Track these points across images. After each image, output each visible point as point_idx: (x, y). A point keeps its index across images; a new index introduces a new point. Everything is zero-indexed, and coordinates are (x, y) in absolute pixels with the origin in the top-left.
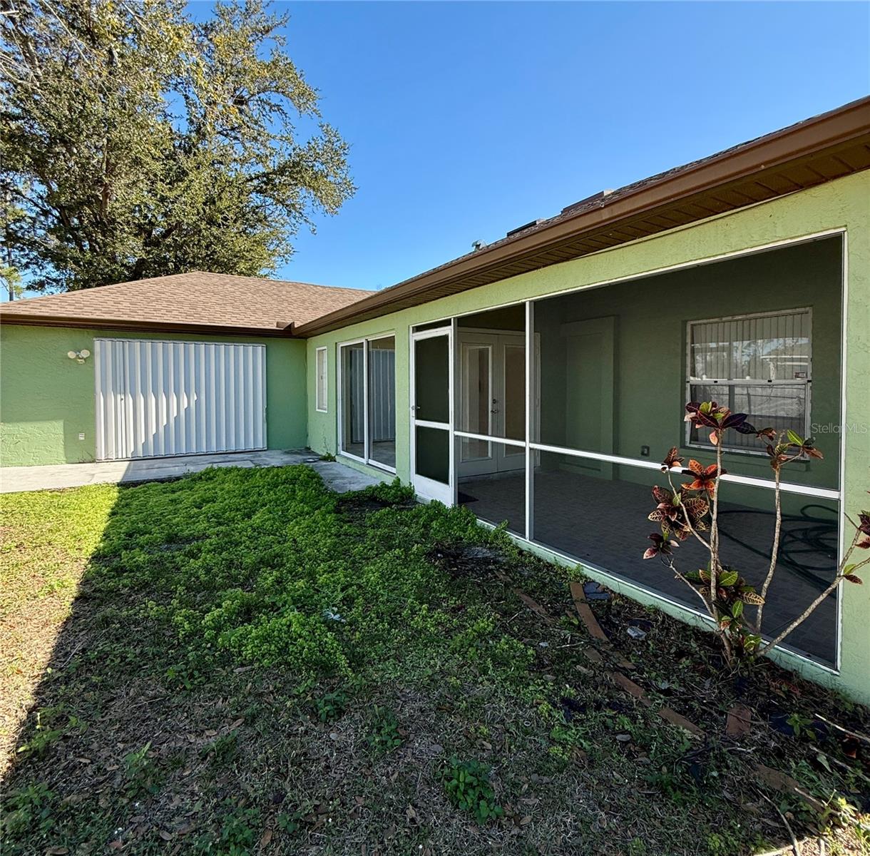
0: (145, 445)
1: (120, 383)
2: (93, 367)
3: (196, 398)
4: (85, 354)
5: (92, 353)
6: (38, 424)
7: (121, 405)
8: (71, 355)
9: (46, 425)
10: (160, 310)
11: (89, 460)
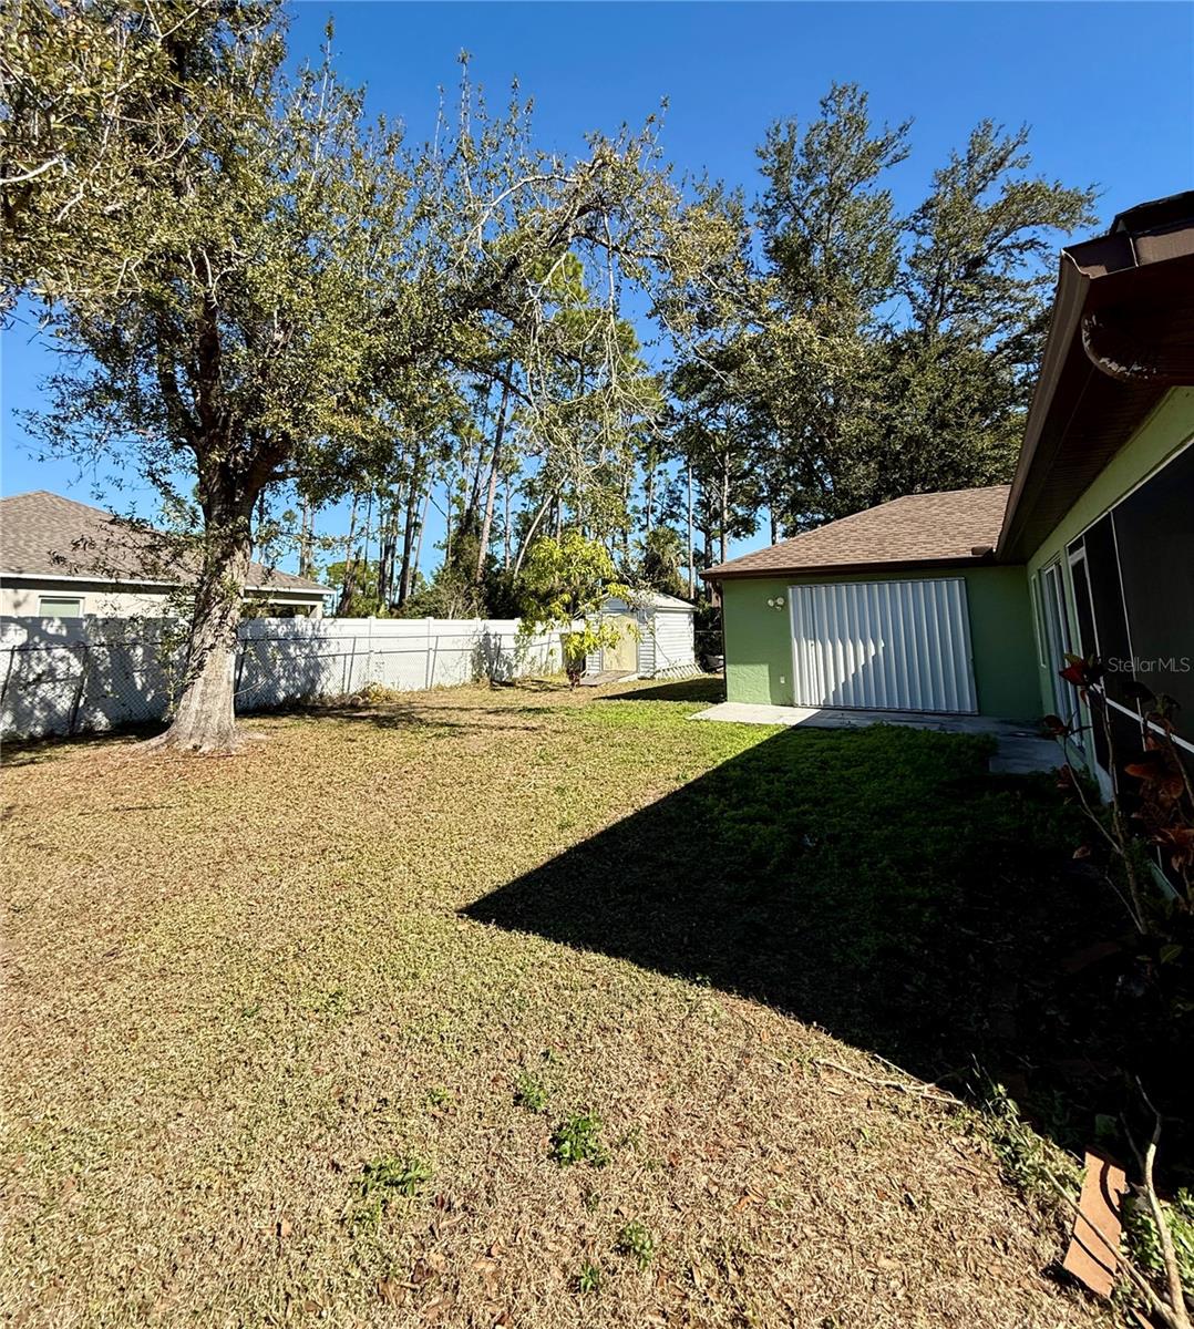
0: (836, 693)
1: (810, 628)
2: (788, 614)
3: (883, 645)
4: (780, 601)
5: (786, 600)
6: (751, 667)
7: (812, 650)
8: (771, 603)
9: (757, 668)
10: (844, 551)
11: (789, 703)
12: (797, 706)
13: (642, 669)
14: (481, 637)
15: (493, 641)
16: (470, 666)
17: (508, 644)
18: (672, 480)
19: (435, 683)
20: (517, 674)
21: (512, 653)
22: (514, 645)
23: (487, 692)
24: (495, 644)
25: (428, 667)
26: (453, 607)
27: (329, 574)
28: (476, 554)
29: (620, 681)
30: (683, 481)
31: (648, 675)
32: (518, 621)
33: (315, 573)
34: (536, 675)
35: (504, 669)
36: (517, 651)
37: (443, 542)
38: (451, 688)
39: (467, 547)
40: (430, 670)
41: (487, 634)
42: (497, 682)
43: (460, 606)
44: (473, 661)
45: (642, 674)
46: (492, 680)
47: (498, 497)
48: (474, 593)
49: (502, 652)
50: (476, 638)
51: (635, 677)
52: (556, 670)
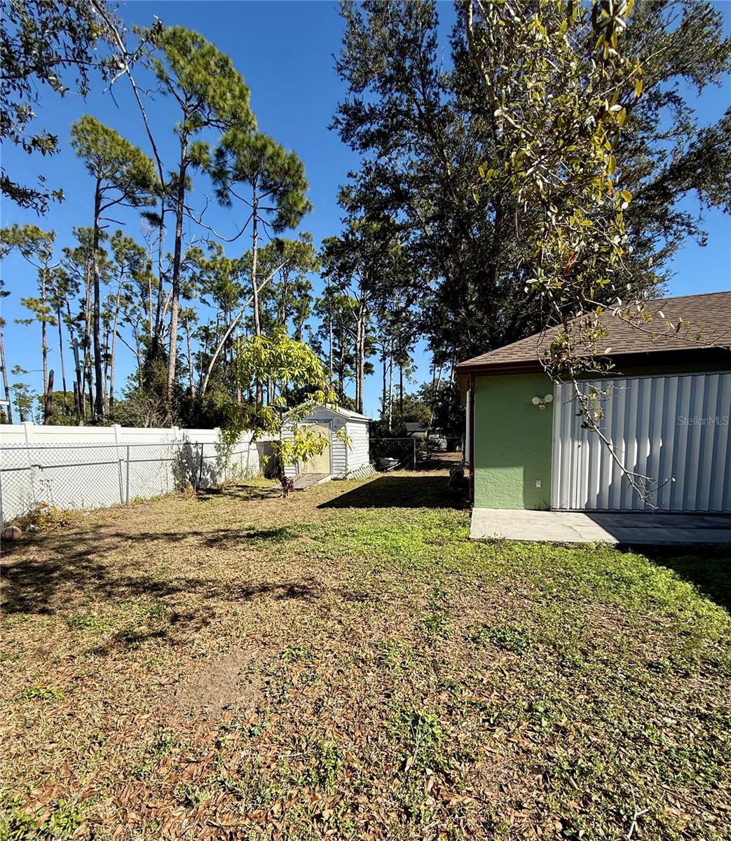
0: (599, 496)
1: (578, 428)
2: (553, 413)
3: (661, 444)
4: (548, 399)
5: (554, 398)
7: (578, 452)
8: (535, 401)
9: (509, 472)
11: (545, 507)
12: (555, 510)
13: (335, 472)
14: (181, 447)
15: (194, 450)
16: (171, 476)
17: (210, 453)
18: (314, 334)
19: (132, 495)
20: (221, 480)
21: (215, 461)
22: (216, 454)
23: (193, 502)
24: (197, 453)
25: (121, 480)
26: (148, 421)
27: (41, 402)
28: (165, 377)
29: (320, 483)
30: (322, 335)
31: (340, 476)
32: (217, 430)
33: (28, 401)
34: (238, 479)
35: (208, 477)
36: (219, 459)
37: (135, 374)
38: (152, 500)
39: (156, 370)
40: (124, 483)
41: (188, 443)
42: (203, 489)
43: (154, 419)
44: (174, 471)
45: (334, 476)
46: (198, 489)
47: (180, 339)
48: (167, 407)
49: (205, 460)
50: (175, 448)
51: (329, 479)
52: (255, 473)
